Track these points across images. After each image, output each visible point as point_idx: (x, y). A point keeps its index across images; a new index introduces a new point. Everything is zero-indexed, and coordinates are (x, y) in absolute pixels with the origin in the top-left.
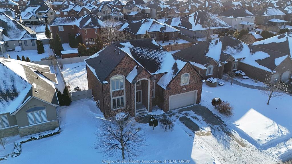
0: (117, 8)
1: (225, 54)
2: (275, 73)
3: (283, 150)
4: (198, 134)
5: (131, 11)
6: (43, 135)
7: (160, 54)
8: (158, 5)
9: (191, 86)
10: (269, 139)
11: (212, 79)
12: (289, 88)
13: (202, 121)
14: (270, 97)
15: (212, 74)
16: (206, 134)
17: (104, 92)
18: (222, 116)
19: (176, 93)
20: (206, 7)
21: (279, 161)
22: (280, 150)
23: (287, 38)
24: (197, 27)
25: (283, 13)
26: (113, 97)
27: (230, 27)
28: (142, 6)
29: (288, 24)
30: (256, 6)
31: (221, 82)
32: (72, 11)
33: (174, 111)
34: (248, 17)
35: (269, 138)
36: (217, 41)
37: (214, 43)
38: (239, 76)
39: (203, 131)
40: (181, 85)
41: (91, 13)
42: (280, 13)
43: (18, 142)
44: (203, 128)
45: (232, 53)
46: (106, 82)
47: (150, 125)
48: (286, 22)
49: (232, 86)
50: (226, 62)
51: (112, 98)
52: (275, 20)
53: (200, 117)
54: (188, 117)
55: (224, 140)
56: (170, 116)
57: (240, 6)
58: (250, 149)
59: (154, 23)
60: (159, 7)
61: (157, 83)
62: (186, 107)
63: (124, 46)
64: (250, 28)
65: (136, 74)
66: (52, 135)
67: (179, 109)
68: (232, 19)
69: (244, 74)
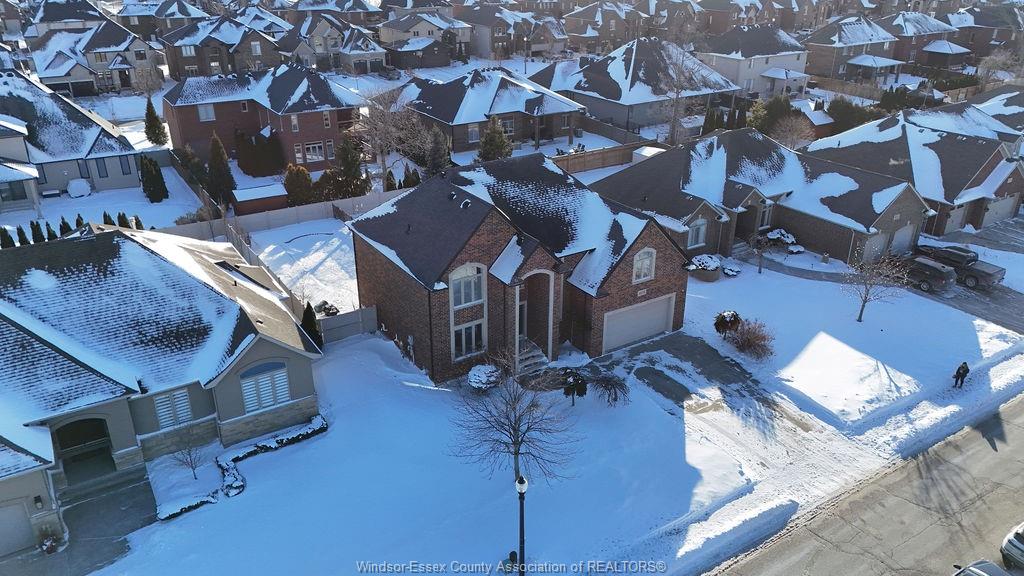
0: (361, 29)
1: (737, 186)
2: (875, 234)
3: (904, 432)
4: (690, 409)
5: (407, 35)
6: (285, 438)
7: (570, 198)
8: (497, 15)
9: (658, 285)
10: (869, 408)
11: (705, 257)
12: (912, 274)
13: (695, 376)
14: (865, 302)
15: (704, 244)
16: (710, 408)
17: (434, 312)
18: (744, 360)
19: (621, 306)
20: (649, 14)
21: (895, 457)
22: (893, 433)
23: (904, 127)
24: (635, 95)
25: (889, 35)
26: (456, 324)
27: (735, 87)
28: (442, 17)
29: (904, 70)
30: (806, 7)
31: (731, 266)
32: (212, 44)
33: (617, 355)
34: (787, 53)
35: (866, 405)
36: (712, 144)
37: (703, 153)
38: (778, 244)
39: (702, 401)
40: (635, 281)
41: (277, 49)
42: (881, 35)
43: (226, 459)
44: (701, 391)
45: (755, 180)
46: (441, 286)
47: (567, 393)
48: (899, 65)
49: (762, 277)
50: (741, 209)
51: (453, 329)
52: (867, 61)
53: (687, 366)
54: (658, 367)
55: (758, 418)
56: (609, 368)
57: (757, 9)
58: (822, 437)
59: (504, 84)
60: (501, 19)
61: (570, 280)
62: (645, 342)
63: (471, 183)
64: (794, 87)
65: (520, 259)
66: (307, 436)
67: (628, 348)
68: (739, 60)
69: (791, 239)
